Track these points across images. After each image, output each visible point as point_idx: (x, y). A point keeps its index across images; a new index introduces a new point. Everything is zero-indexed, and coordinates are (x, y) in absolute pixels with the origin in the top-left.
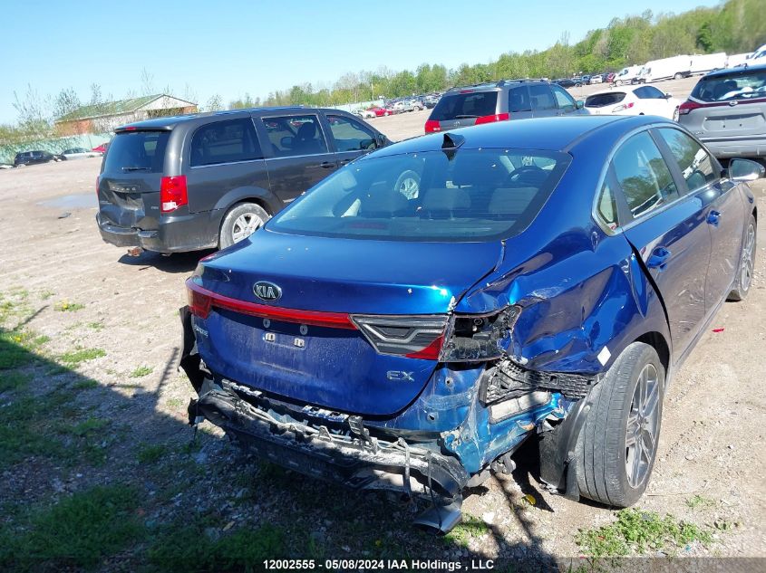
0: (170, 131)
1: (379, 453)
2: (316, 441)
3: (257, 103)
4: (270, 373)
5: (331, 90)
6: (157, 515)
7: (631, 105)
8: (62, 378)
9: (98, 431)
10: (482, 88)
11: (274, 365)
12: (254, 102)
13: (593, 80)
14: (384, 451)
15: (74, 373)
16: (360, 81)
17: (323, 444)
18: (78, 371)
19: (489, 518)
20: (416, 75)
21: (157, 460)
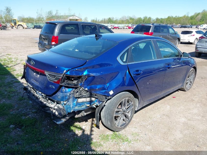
0: (57, 24)
1: (50, 104)
2: (40, 100)
3: (99, 21)
4: (33, 82)
5: (119, 20)
6: (14, 112)
7: (194, 35)
8: (13, 79)
9: (13, 92)
10: (148, 25)
11: (34, 81)
12: (98, 20)
13: (193, 27)
14: (51, 104)
15: (17, 79)
16: (127, 18)
17: (41, 101)
18: (18, 78)
19: (83, 128)
20: (143, 19)
21: (22, 100)
